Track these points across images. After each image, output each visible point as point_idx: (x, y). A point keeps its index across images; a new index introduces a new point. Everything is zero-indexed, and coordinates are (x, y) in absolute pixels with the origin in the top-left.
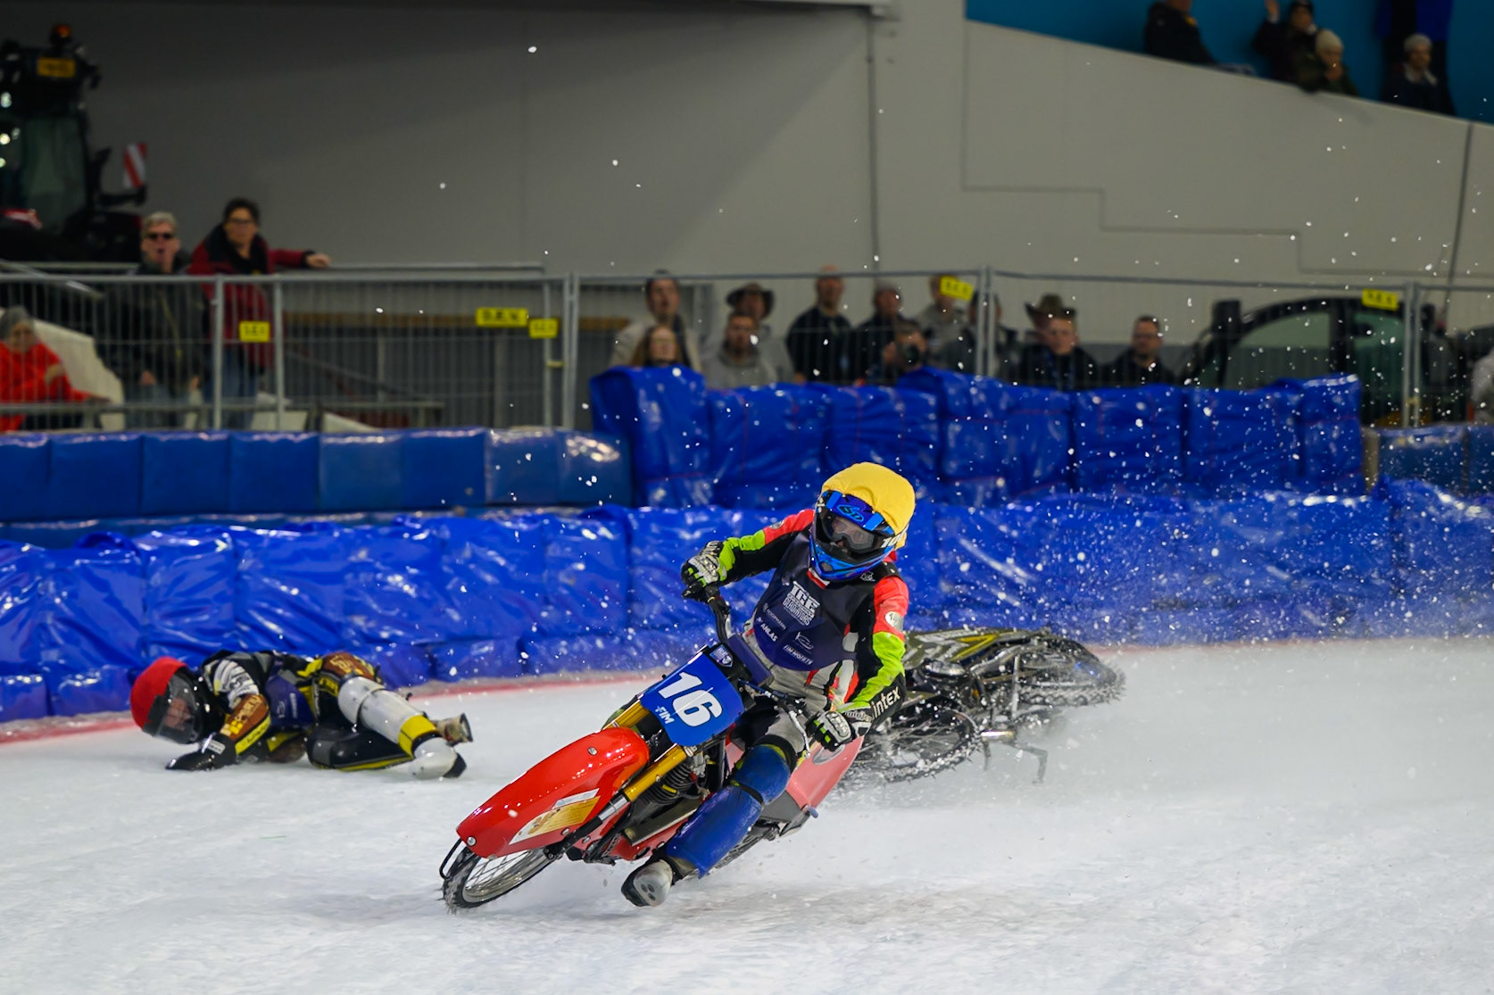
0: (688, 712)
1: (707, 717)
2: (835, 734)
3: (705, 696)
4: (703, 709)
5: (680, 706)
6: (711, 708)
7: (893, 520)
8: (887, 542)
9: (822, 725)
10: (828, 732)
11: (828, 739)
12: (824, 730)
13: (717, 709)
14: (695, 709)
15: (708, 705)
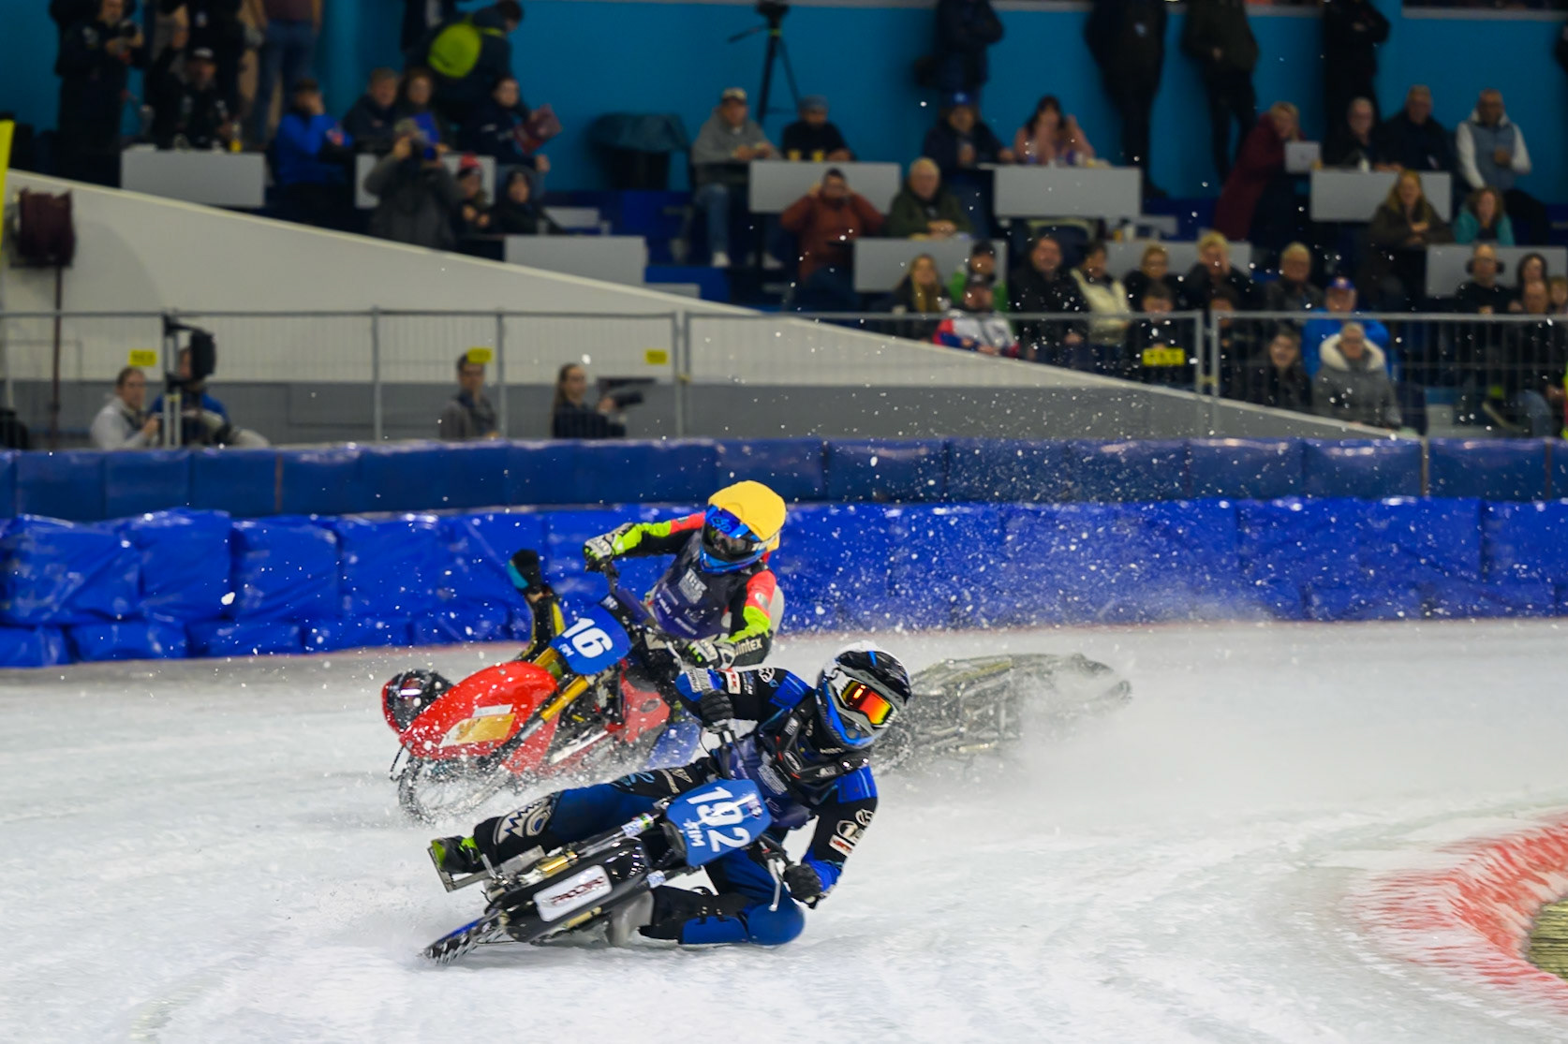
0: (585, 646)
1: (600, 651)
2: (705, 654)
3: (599, 633)
4: (597, 644)
5: (578, 642)
6: (603, 642)
7: (759, 530)
8: (756, 547)
9: (694, 649)
10: (700, 654)
11: (700, 659)
12: (696, 652)
13: (608, 644)
14: (590, 644)
15: (600, 640)
